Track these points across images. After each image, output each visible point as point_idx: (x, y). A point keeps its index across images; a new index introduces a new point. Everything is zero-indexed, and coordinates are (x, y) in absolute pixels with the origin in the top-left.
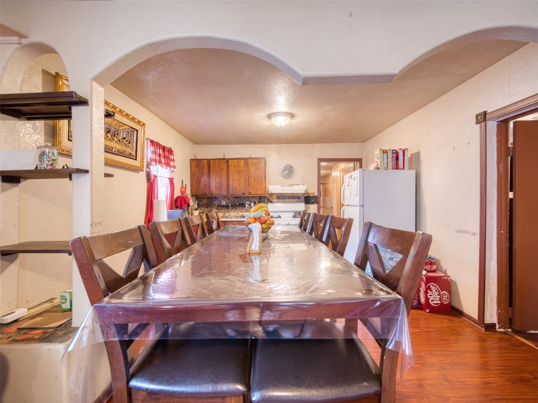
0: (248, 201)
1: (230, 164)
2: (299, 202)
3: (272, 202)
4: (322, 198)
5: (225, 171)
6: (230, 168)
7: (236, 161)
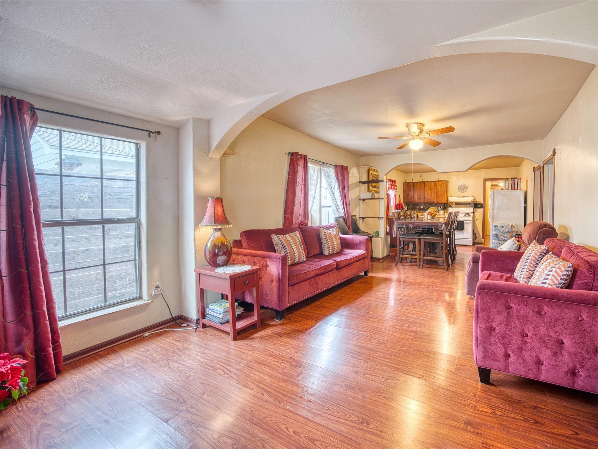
1: (426, 185)
2: (469, 207)
3: (452, 207)
5: (423, 189)
6: (426, 187)
7: (429, 183)
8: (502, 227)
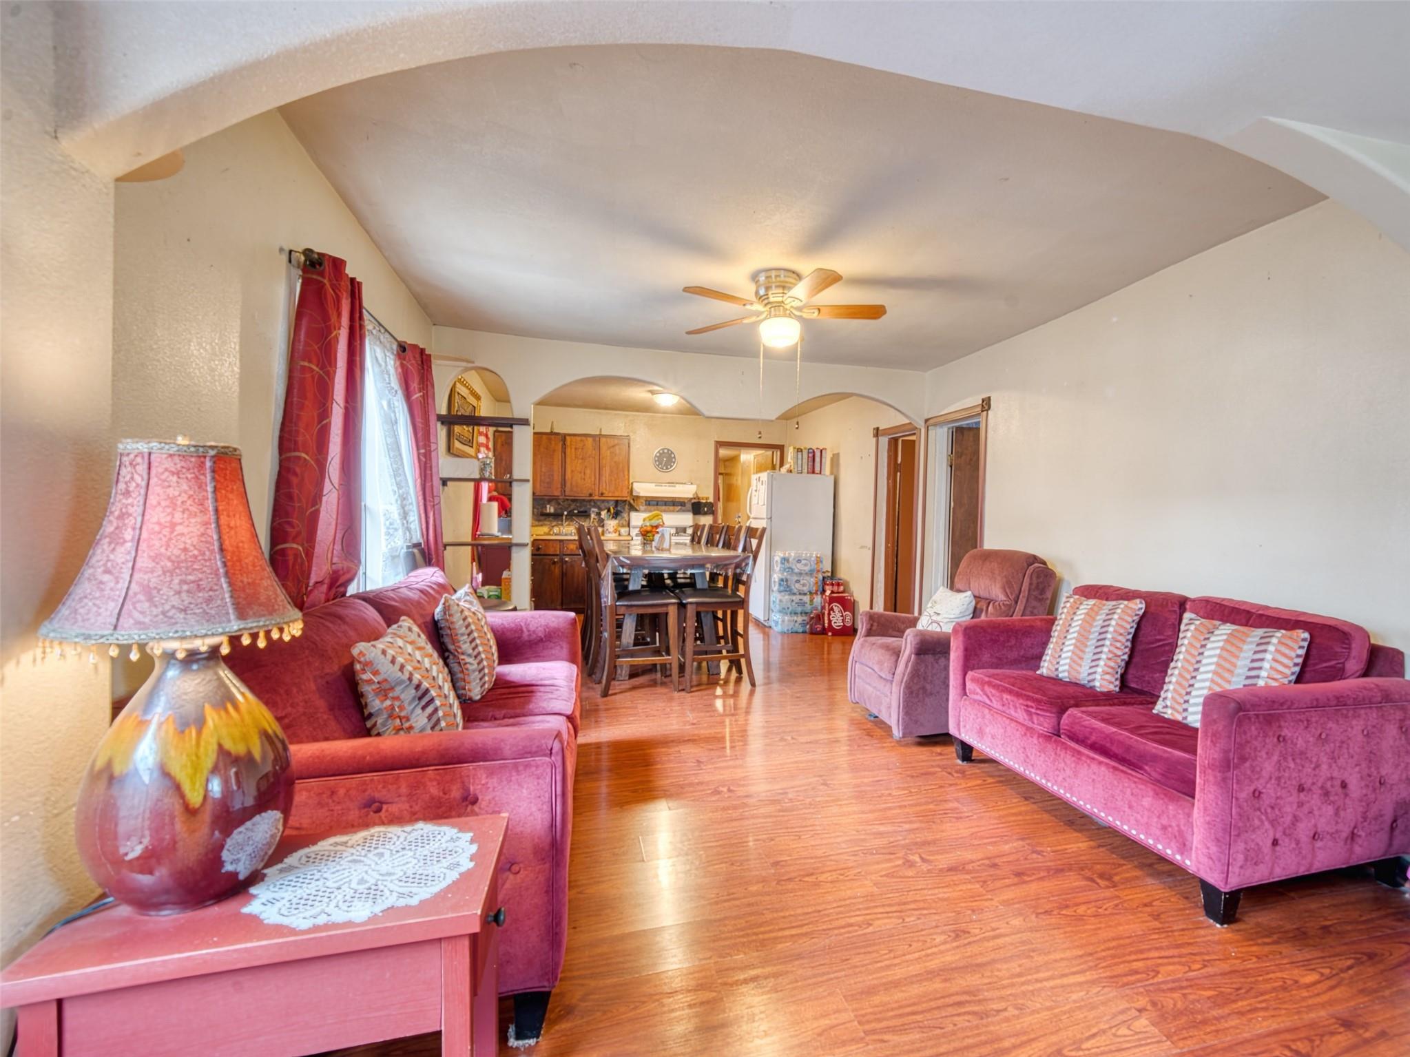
0: (594, 507)
1: (568, 443)
2: (684, 511)
3: (637, 510)
4: (720, 505)
5: (558, 455)
6: (568, 450)
7: (579, 438)
8: (799, 561)
